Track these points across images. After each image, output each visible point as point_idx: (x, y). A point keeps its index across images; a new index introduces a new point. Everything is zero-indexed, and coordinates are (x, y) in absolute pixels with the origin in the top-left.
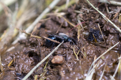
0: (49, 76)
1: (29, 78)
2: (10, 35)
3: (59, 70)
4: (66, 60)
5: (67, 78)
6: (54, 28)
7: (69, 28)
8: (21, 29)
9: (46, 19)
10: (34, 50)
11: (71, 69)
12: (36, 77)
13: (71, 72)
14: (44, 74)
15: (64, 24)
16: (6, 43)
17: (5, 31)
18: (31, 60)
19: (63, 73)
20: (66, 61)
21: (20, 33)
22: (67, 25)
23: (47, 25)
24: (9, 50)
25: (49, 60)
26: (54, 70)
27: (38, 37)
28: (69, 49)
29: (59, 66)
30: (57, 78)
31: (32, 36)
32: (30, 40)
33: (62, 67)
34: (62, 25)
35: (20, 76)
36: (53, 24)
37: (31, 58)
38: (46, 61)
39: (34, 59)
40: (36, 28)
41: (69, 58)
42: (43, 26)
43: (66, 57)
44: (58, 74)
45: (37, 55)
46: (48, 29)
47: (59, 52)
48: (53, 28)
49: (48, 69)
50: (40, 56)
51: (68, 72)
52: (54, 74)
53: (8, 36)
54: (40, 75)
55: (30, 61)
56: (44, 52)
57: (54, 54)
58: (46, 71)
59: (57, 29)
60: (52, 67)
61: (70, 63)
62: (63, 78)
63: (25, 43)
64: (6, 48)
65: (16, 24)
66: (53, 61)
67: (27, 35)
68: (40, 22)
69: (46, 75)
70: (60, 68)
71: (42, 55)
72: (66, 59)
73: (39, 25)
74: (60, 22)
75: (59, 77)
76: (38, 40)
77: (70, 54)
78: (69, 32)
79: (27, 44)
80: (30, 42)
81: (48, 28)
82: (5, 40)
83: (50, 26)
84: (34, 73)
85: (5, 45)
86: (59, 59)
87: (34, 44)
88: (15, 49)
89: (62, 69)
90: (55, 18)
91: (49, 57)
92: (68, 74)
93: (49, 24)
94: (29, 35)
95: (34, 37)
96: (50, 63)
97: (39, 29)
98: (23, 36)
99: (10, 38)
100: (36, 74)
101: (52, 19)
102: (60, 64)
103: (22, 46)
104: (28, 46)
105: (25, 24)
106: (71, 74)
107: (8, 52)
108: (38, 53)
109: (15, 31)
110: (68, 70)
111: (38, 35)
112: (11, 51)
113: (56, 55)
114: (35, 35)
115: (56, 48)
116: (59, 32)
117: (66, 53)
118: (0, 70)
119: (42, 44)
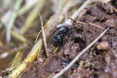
0: (95, 62)
1: (74, 64)
2: (56, 21)
4: (111, 46)
5: (113, 64)
6: (100, 15)
7: (115, 15)
8: (66, 15)
9: (91, 6)
10: (80, 36)
11: (116, 55)
12: (81, 63)
13: (116, 58)
14: (90, 60)
15: (109, 10)
16: (52, 28)
17: (51, 17)
18: (77, 46)
19: (108, 59)
21: (66, 19)
22: (112, 12)
23: (92, 11)
25: (95, 46)
26: (99, 56)
27: (84, 23)
29: (105, 52)
30: (103, 63)
31: (78, 22)
32: (76, 26)
33: (107, 53)
34: (107, 11)
35: (66, 62)
36: (98, 10)
37: (77, 44)
38: (92, 47)
39: (79, 45)
40: (81, 14)
41: (114, 44)
42: (89, 12)
43: (111, 43)
44: (104, 60)
45: (82, 41)
46: (94, 16)
47: (105, 38)
48: (98, 15)
49: (93, 55)
50: (85, 42)
51: (113, 58)
52: (99, 60)
53: (54, 22)
54: (85, 60)
55: (75, 47)
56: (89, 38)
57: (100, 41)
58: (91, 57)
59: (102, 16)
60: (97, 54)
61: (115, 49)
62: (108, 64)
65: (62, 10)
66: (99, 47)
67: (72, 21)
68: (85, 8)
69: (91, 61)
70: (105, 55)
71: (88, 41)
73: (85, 12)
74: (105, 8)
76: (84, 26)
77: (115, 40)
78: (114, 19)
79: (73, 30)
80: (76, 28)
81: (94, 14)
82: (51, 26)
83: (95, 12)
84: (80, 59)
85: (51, 31)
86: (104, 45)
87: (79, 31)
89: (107, 55)
90: (101, 4)
91: (95, 43)
92: (113, 60)
93: (95, 11)
94: (74, 22)
95: (79, 23)
96: (96, 49)
97: (84, 15)
98: (68, 22)
100: (82, 60)
101: (97, 6)
105: (71, 10)
108: (84, 39)
109: (61, 17)
110: (114, 56)
111: (84, 21)
113: (101, 41)
114: (81, 21)
115: (102, 35)
116: (104, 18)
117: (111, 40)
118: (46, 56)
119: (88, 30)
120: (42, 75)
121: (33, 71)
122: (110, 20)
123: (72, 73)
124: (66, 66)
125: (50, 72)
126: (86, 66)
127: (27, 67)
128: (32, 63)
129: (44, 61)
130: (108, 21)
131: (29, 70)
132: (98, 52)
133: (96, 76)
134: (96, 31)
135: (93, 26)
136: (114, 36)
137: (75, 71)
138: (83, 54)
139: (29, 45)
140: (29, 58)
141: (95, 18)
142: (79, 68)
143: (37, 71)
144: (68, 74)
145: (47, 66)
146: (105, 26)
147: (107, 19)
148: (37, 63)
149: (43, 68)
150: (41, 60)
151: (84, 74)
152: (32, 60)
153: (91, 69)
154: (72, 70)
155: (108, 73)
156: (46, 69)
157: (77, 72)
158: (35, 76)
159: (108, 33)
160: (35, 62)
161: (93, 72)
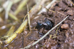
0: (59, 36)
1: (46, 36)
3: (65, 33)
5: (70, 38)
6: (64, 7)
9: (59, 1)
10: (51, 19)
11: (72, 33)
12: (51, 36)
13: (72, 34)
14: (56, 34)
15: (70, 4)
16: (34, 13)
17: (34, 6)
19: (67, 35)
20: (70, 27)
22: (71, 5)
23: (59, 4)
24: (36, 18)
25: (60, 26)
26: (62, 32)
27: (54, 11)
28: (72, 20)
29: (65, 30)
30: (64, 37)
31: (50, 10)
32: (49, 13)
33: (67, 31)
34: (68, 5)
35: (41, 34)
36: (63, 4)
38: (58, 27)
40: (53, 6)
41: (72, 26)
42: (57, 5)
43: (70, 25)
44: (65, 35)
46: (60, 7)
47: (66, 22)
48: (63, 7)
49: (58, 32)
51: (70, 34)
52: (62, 35)
53: (36, 9)
54: (53, 35)
56: (57, 21)
57: (63, 23)
59: (65, 8)
60: (61, 31)
61: (72, 29)
62: (67, 38)
63: (45, 15)
64: (33, 17)
66: (62, 27)
68: (55, 2)
69: (57, 35)
71: (55, 23)
72: (70, 26)
73: (55, 4)
74: (67, 3)
75: (65, 37)
76: (54, 14)
77: (72, 23)
78: (73, 10)
79: (47, 15)
80: (49, 14)
81: (60, 6)
82: (34, 12)
83: (61, 5)
85: (33, 15)
86: (65, 26)
87: (51, 16)
88: (39, 18)
89: (67, 32)
91: (60, 24)
92: (70, 35)
93: (61, 4)
94: (48, 10)
96: (60, 28)
98: (44, 10)
99: (37, 11)
100: (51, 34)
101: (63, 1)
102: (66, 29)
103: (43, 16)
104: (47, 16)
106: (73, 36)
107: (35, 19)
108: (53, 22)
110: (71, 33)
111: (54, 10)
112: (37, 19)
113: (64, 23)
114: (52, 10)
115: (64, 19)
116: (67, 9)
117: (70, 23)
118: (29, 30)
119: (56, 16)
120: (26, 42)
121: (21, 39)
122: (70, 10)
123: (44, 42)
124: (41, 37)
125: (31, 40)
126: (53, 38)
127: (17, 36)
128: (21, 34)
129: (28, 33)
130: (69, 11)
131: (18, 38)
132: (62, 30)
133: (59, 44)
134: (61, 17)
135: (59, 14)
136: (72, 21)
137: (46, 40)
138: (52, 31)
139: (19, 22)
140: (19, 31)
141: (61, 9)
142: (49, 39)
143: (23, 39)
144: (42, 42)
145: (29, 37)
146: (67, 14)
147: (68, 10)
148: (24, 34)
149: (27, 37)
150: (26, 32)
151: (52, 43)
152: (20, 32)
153: (56, 40)
154: (45, 40)
155: (66, 43)
156: (28, 38)
157: (47, 41)
158: (22, 42)
159: (68, 19)
160: (22, 33)
161: (57, 42)
